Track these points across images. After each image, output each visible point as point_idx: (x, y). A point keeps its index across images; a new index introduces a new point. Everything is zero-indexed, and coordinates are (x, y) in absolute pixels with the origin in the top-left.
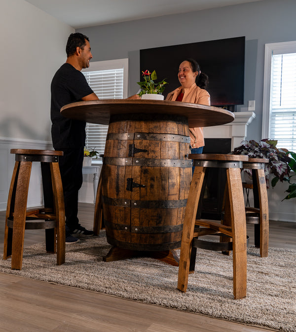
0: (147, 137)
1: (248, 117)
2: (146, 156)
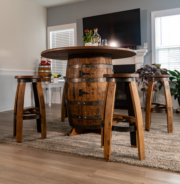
0: (89, 66)
1: (144, 52)
2: (89, 77)
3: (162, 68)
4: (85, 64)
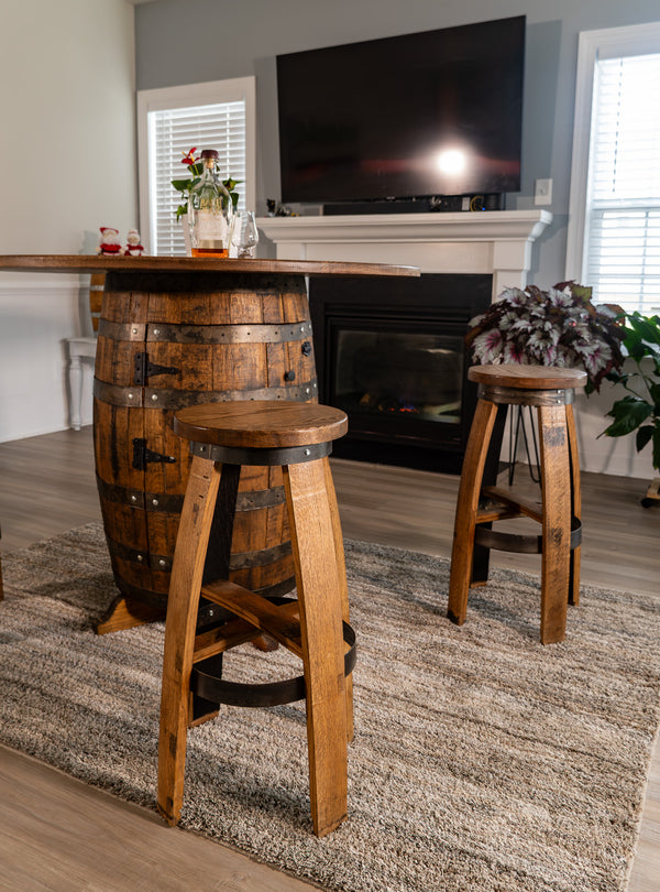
0: (179, 337)
1: (532, 224)
2: (176, 384)
3: (598, 300)
4: (158, 324)
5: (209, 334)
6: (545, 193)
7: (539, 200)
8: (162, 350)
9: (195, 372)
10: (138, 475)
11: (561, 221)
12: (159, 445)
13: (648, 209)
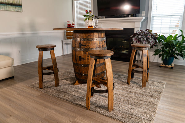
1: (141, 19)
3: (153, 32)
4: (83, 38)
5: (90, 39)
6: (144, 13)
7: (143, 15)
8: (83, 42)
9: (88, 46)
10: (80, 61)
11: (147, 18)
12: (83, 57)
13: (162, 16)
